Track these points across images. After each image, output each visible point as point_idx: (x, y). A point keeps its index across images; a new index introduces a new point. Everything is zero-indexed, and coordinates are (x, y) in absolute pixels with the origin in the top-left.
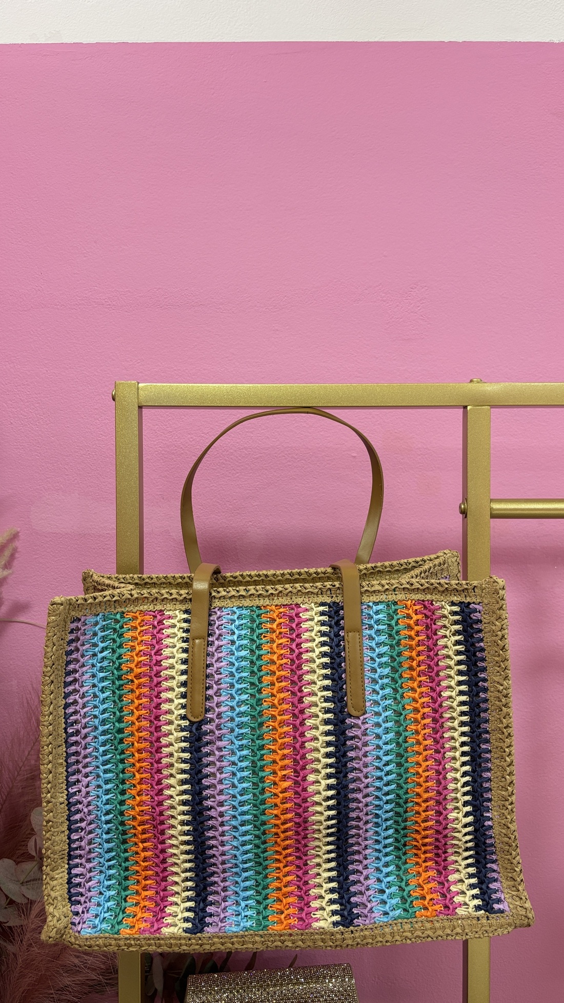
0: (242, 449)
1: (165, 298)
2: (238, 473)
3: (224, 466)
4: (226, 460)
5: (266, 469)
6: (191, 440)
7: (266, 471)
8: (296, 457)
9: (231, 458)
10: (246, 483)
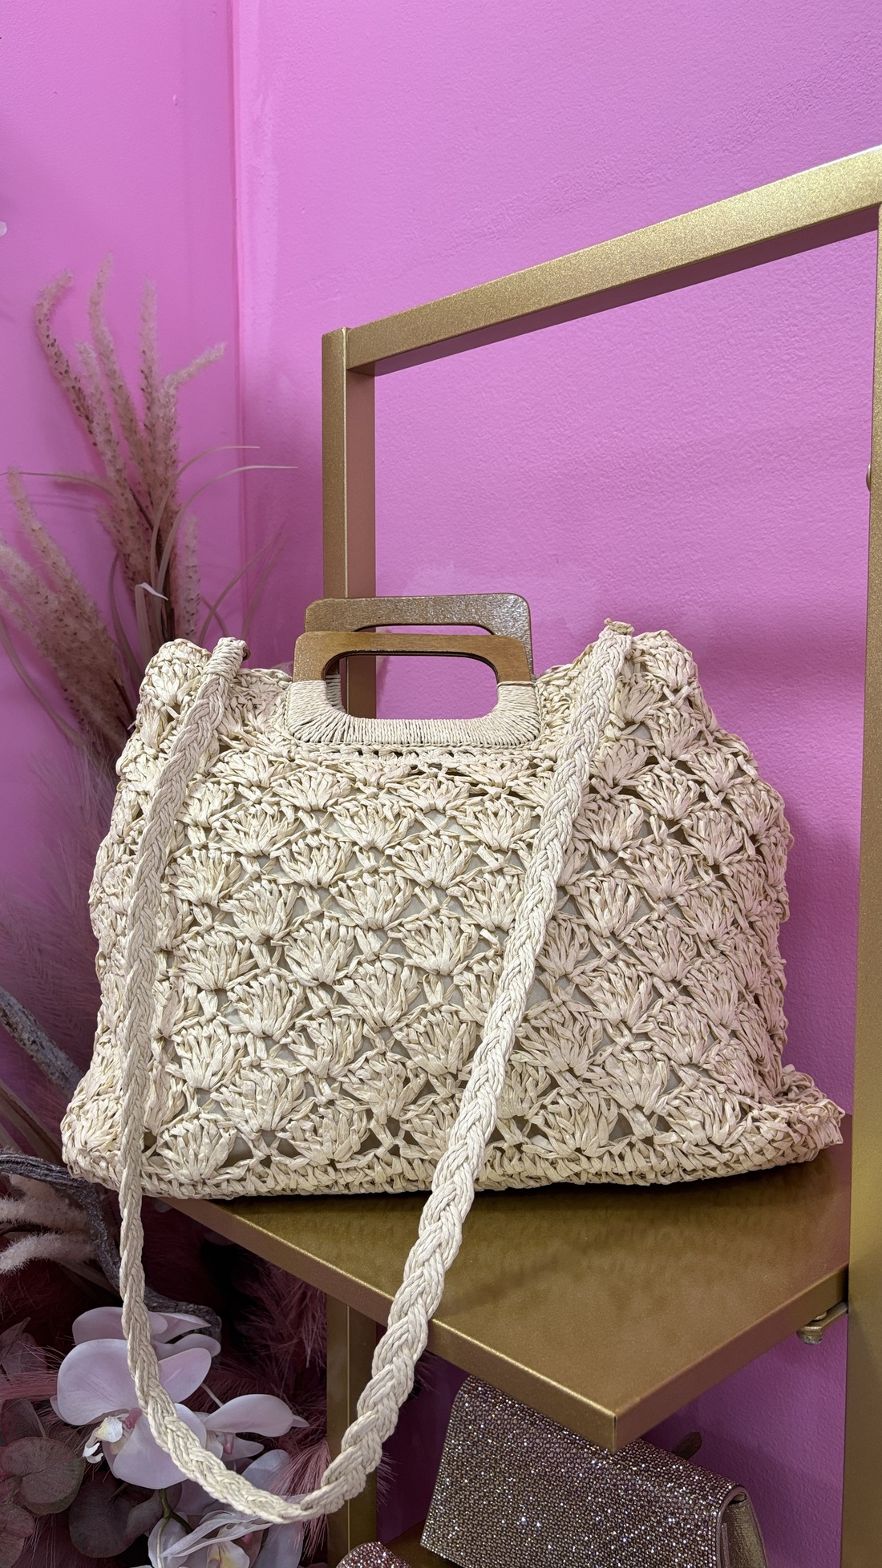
0: (677, 449)
1: (566, 192)
2: (669, 498)
3: (647, 487)
4: (650, 476)
5: (717, 484)
6: (599, 446)
7: (717, 488)
8: (770, 450)
9: (659, 471)
10: (682, 516)
